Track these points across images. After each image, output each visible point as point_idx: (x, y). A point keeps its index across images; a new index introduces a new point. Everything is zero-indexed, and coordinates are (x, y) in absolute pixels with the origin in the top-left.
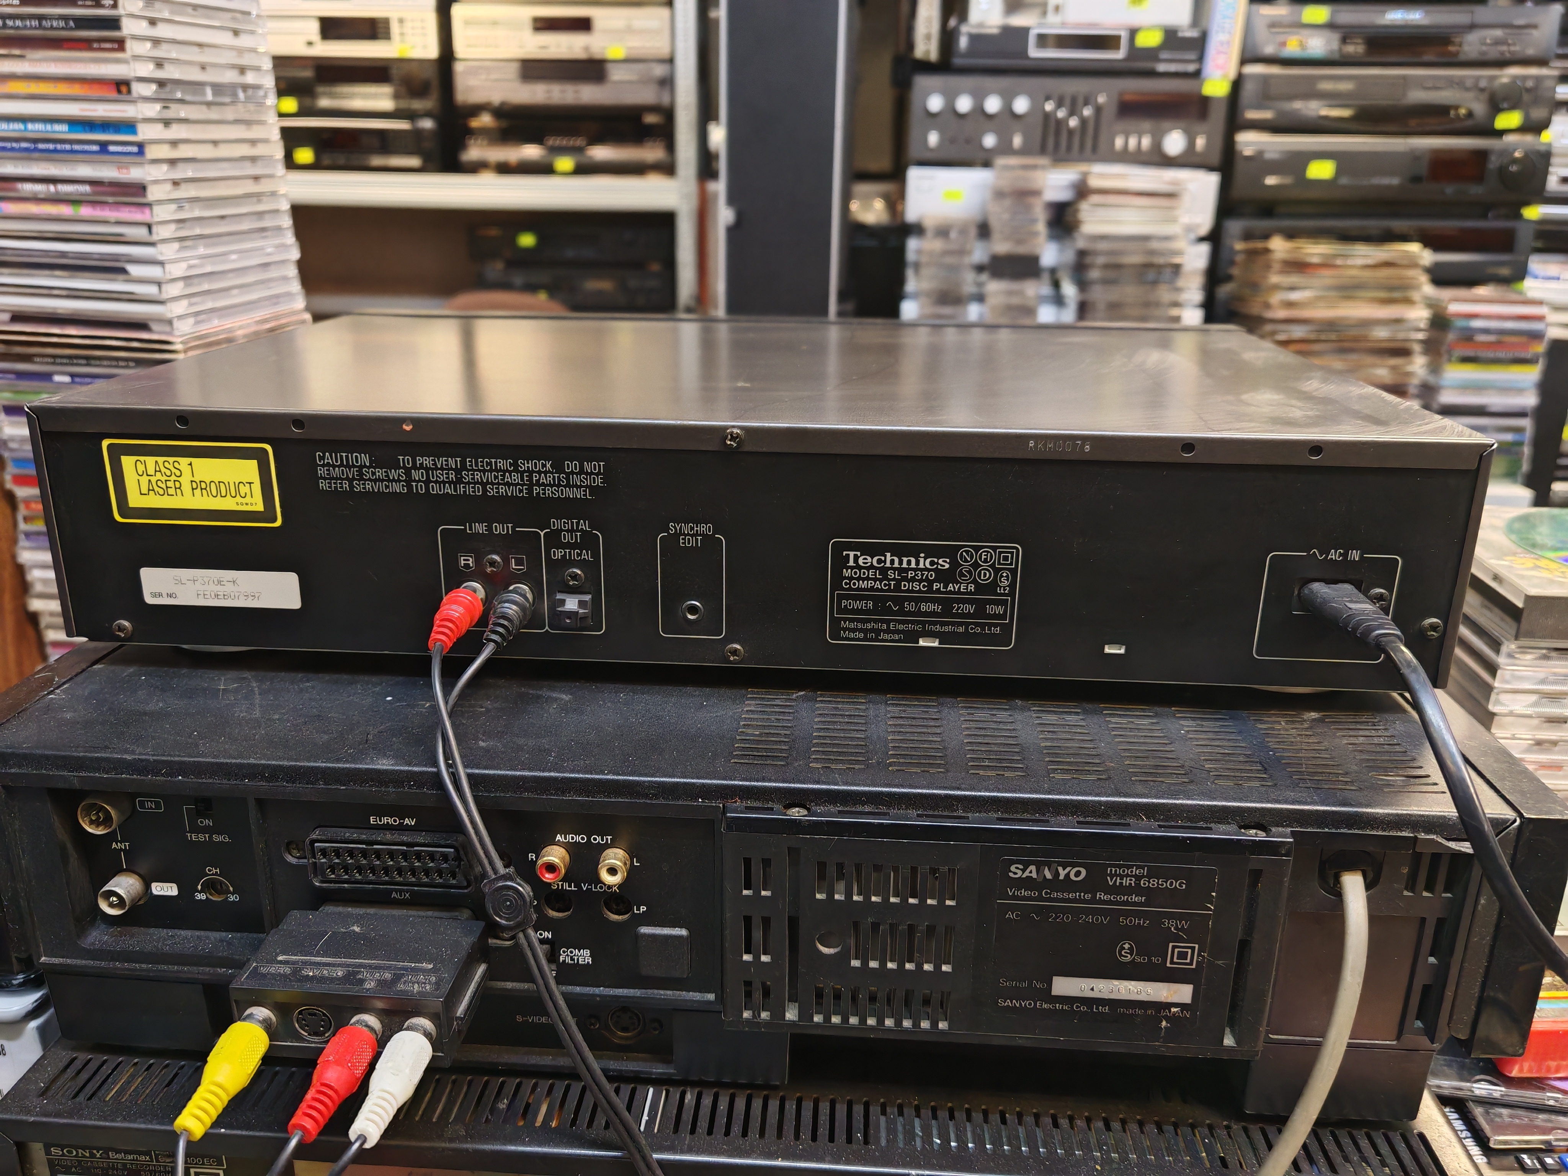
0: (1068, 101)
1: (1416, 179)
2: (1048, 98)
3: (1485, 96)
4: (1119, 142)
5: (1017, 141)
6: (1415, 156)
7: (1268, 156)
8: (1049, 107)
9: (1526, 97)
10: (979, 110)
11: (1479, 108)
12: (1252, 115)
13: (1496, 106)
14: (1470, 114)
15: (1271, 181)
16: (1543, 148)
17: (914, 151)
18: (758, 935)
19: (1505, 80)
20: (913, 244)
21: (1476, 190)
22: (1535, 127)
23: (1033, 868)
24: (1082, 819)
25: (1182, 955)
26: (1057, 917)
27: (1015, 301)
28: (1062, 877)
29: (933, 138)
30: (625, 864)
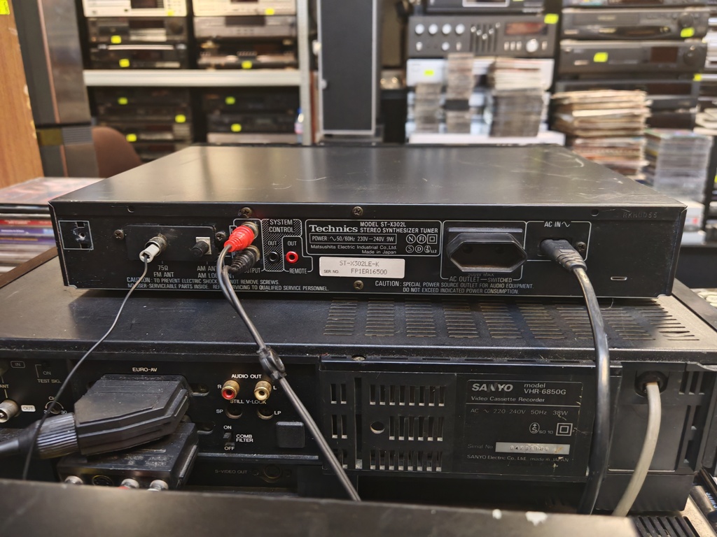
0: (482, 27)
1: (646, 61)
2: (472, 26)
3: (676, 22)
4: (506, 46)
5: (459, 46)
6: (644, 50)
7: (576, 51)
8: (473, 30)
9: (695, 22)
10: (440, 32)
11: (674, 27)
12: (568, 32)
13: (681, 26)
14: (669, 30)
15: (577, 63)
16: (703, 46)
17: (410, 52)
18: (340, 425)
19: (685, 14)
20: (410, 96)
21: (673, 66)
22: (699, 36)
23: (485, 385)
24: (508, 359)
25: (564, 429)
26: (498, 411)
27: (461, 121)
28: (500, 390)
29: (419, 46)
30: (268, 389)
